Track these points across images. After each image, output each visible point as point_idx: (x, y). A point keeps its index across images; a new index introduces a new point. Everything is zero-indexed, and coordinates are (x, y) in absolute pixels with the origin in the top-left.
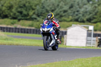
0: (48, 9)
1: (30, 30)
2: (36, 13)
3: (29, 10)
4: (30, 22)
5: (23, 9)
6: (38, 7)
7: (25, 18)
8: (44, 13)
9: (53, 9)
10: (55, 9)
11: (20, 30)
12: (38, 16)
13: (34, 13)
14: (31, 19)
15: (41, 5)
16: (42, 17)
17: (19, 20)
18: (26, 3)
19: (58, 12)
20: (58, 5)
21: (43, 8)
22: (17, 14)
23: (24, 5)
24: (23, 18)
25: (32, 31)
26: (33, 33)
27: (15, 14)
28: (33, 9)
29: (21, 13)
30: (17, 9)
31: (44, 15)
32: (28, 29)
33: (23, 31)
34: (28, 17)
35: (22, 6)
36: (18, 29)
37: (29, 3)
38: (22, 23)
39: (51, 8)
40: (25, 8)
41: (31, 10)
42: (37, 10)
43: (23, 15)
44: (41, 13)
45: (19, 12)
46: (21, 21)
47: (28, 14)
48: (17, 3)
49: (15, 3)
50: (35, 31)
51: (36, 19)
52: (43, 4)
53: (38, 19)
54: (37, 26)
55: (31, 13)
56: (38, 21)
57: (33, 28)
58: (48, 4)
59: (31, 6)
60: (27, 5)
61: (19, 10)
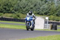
0: (21, 7)
1: (11, 19)
2: (14, 9)
3: (10, 7)
4: (11, 15)
5: (6, 6)
6: (15, 6)
7: (8, 12)
8: (19, 9)
9: (24, 6)
10: (26, 7)
11: (4, 19)
12: (16, 11)
13: (13, 9)
14: (12, 13)
15: (17, 4)
16: (18, 12)
17: (4, 13)
18: (8, 3)
19: (27, 9)
20: (27, 4)
21: (18, 6)
22: (3, 9)
23: (7, 4)
24: (6, 12)
25: (12, 20)
26: (13, 21)
27: (2, 9)
28: (13, 7)
29: (5, 9)
30: (3, 6)
31: (19, 10)
32: (9, 19)
33: (6, 19)
34: (10, 12)
35: (6, 5)
36: (4, 18)
37: (10, 3)
38: (6, 15)
39: (23, 6)
40: (8, 6)
41: (11, 7)
42: (15, 7)
43: (6, 10)
44: (17, 9)
45: (4, 8)
46: (5, 14)
47: (10, 10)
48: (3, 3)
49: (2, 3)
50: (14, 20)
51: (14, 12)
52: (18, 4)
53: (15, 12)
54: (15, 17)
55: (11, 9)
56: (15, 14)
57: (13, 18)
58: (21, 4)
59: (11, 5)
60: (9, 4)
61: (4, 7)
